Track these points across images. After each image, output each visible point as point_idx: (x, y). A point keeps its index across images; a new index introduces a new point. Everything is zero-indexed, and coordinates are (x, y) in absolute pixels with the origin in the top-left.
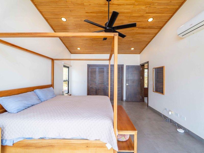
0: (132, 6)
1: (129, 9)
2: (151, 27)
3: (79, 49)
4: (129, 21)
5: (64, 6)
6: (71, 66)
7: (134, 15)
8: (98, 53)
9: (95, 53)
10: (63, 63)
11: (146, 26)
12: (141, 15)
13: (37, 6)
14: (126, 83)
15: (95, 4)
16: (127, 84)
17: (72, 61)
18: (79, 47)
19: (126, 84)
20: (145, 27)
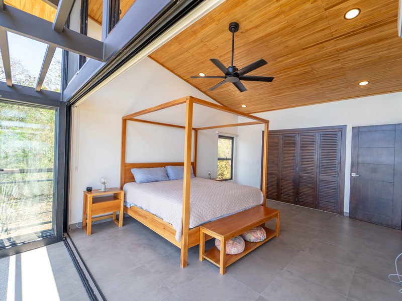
0: (283, 16)
1: (280, 23)
2: (372, 25)
3: (244, 106)
4: (298, 38)
5: (193, 62)
6: (237, 136)
7: (298, 25)
8: (283, 107)
9: (275, 108)
10: (217, 132)
11: (352, 29)
12: (315, 18)
13: (174, 71)
14: (352, 171)
15: (223, 43)
16: (354, 175)
17: (239, 127)
18: (243, 104)
19: (351, 174)
20: (353, 31)
